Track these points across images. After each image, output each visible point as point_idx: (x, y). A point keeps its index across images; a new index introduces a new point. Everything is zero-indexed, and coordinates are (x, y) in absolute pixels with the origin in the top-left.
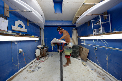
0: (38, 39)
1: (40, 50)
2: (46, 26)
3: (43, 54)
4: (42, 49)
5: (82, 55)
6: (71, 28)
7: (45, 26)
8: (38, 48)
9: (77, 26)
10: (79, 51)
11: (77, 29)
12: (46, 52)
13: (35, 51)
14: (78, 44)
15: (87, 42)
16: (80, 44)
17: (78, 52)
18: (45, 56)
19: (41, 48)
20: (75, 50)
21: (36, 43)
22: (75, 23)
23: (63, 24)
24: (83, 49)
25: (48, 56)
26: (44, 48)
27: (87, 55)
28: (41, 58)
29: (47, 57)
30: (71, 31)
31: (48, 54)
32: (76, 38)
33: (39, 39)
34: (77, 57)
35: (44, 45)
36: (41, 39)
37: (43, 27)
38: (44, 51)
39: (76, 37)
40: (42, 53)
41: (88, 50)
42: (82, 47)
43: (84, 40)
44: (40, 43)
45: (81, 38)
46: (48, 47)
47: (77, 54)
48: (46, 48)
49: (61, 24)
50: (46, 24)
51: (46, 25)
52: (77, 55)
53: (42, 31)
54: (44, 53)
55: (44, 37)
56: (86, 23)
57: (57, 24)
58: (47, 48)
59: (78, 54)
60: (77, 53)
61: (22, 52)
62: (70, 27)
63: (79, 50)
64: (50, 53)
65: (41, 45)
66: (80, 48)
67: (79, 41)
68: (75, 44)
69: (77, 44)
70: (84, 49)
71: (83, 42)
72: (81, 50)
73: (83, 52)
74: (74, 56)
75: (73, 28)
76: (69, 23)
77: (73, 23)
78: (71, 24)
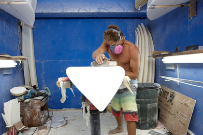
0: (11, 64)
1: (22, 102)
2: (39, 17)
3: (31, 118)
4: (27, 100)
5: (170, 119)
6: (129, 23)
7: (36, 18)
8: (13, 97)
9: (151, 15)
10: (159, 105)
11: (150, 27)
12: (42, 109)
13: (3, 107)
14: (155, 81)
15: (189, 72)
16: (163, 82)
17: (154, 108)
18: (40, 125)
19: (22, 98)
20: (147, 103)
21: (7, 79)
22: (145, 7)
23: (102, 11)
24: (172, 96)
25: (48, 124)
26: (34, 96)
27: (187, 120)
28: (22, 131)
29: (46, 128)
30: (131, 35)
31: (49, 117)
32: (147, 59)
33: (18, 62)
34: (153, 125)
35: (35, 87)
36: (22, 64)
37: (32, 21)
38: (35, 106)
39: (147, 55)
40: (28, 115)
41: (191, 103)
42: (170, 91)
43: (175, 65)
44: (18, 77)
45: (167, 60)
46: (49, 94)
47: (153, 115)
48: (41, 98)
49: (92, 10)
50: (40, 11)
51: (42, 14)
52: (153, 121)
53: (27, 34)
54: (34, 114)
55: (36, 57)
56: (182, 6)
57: (82, 11)
58: (45, 96)
59: (156, 117)
60: (152, 111)
62: (125, 20)
63: (160, 101)
64: (57, 114)
65: (24, 84)
66: (164, 94)
67: (160, 69)
68: (145, 81)
69: (151, 80)
70: (179, 98)
71: (174, 73)
72: (166, 103)
73: (174, 110)
74: (143, 122)
75: (139, 26)
76: (122, 8)
77: (136, 6)
78: (130, 11)
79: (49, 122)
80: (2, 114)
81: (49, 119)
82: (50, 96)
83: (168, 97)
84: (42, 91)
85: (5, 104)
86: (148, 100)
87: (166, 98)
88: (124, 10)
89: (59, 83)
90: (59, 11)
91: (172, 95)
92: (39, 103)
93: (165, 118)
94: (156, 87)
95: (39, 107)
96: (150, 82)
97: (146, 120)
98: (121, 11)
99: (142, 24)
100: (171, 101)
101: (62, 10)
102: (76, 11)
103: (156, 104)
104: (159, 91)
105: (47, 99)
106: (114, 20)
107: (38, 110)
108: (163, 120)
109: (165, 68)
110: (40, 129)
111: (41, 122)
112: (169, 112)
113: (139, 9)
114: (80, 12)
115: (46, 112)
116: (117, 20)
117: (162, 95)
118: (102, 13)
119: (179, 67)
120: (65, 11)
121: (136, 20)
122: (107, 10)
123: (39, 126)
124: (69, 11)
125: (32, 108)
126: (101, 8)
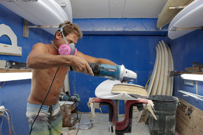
5: (188, 132)
6: (151, 40)
10: (177, 117)
11: (170, 44)
16: (181, 96)
17: (172, 121)
20: (166, 115)
23: (127, 30)
24: (190, 110)
25: (77, 126)
29: (75, 129)
30: (152, 51)
35: (67, 93)
38: (67, 110)
42: (188, 105)
43: (194, 82)
45: (185, 76)
46: (79, 99)
47: (171, 127)
48: (72, 103)
49: (119, 28)
52: (170, 132)
57: (109, 30)
58: (75, 101)
59: (173, 129)
60: (171, 123)
61: (5, 114)
62: (147, 37)
63: (178, 113)
64: (84, 116)
66: (182, 107)
67: (178, 84)
68: (164, 94)
69: (170, 93)
70: (197, 113)
71: (193, 88)
72: (184, 116)
73: (192, 124)
74: (161, 132)
75: (160, 42)
76: (145, 27)
77: (158, 26)
78: (152, 30)
79: (78, 124)
81: (77, 121)
82: (79, 102)
83: (186, 110)
84: (73, 97)
86: (166, 112)
87: (184, 112)
88: (146, 29)
89: (90, 104)
90: (90, 30)
92: (70, 108)
93: (183, 130)
94: (175, 101)
95: (70, 111)
96: (168, 95)
97: (164, 130)
98: (144, 30)
99: (162, 41)
100: (189, 115)
101: (92, 29)
102: (105, 30)
103: (174, 116)
104: (177, 105)
105: (76, 104)
106: (137, 37)
107: (69, 113)
108: (180, 132)
109: (184, 83)
110: (70, 130)
111: (71, 124)
112: (187, 125)
113: (161, 29)
115: (75, 115)
116: (139, 37)
117: (180, 107)
118: (127, 32)
119: (198, 84)
120: (95, 30)
121: (156, 37)
122: (131, 29)
123: (69, 127)
124: (98, 30)
125: (64, 111)
126: (126, 27)
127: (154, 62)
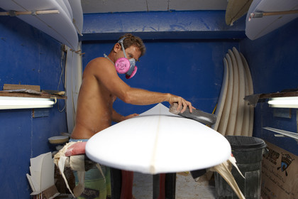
0: (45, 103)
2: (90, 40)
6: (215, 48)
10: (263, 173)
13: (28, 165)
14: (254, 134)
16: (269, 137)
20: (244, 170)
23: (176, 29)
24: (287, 161)
30: (217, 65)
39: (243, 96)
42: (282, 152)
43: (292, 111)
47: (253, 190)
49: (162, 28)
50: (91, 31)
51: (94, 34)
57: (147, 29)
59: (258, 194)
60: (253, 184)
62: (209, 44)
63: (264, 166)
65: (66, 130)
68: (238, 134)
71: (290, 123)
73: (291, 186)
75: (230, 51)
76: (205, 24)
77: (227, 21)
78: (218, 29)
80: (27, 175)
83: (279, 160)
85: (32, 160)
87: (275, 163)
88: (208, 28)
91: (285, 159)
93: (273, 195)
96: (246, 135)
98: (204, 29)
99: (234, 49)
101: (120, 29)
102: (140, 30)
104: (263, 152)
109: (272, 115)
113: (232, 24)
114: (145, 31)
118: (177, 33)
121: (225, 43)
122: (183, 28)
124: (129, 30)
126: (175, 26)
127: (222, 83)
